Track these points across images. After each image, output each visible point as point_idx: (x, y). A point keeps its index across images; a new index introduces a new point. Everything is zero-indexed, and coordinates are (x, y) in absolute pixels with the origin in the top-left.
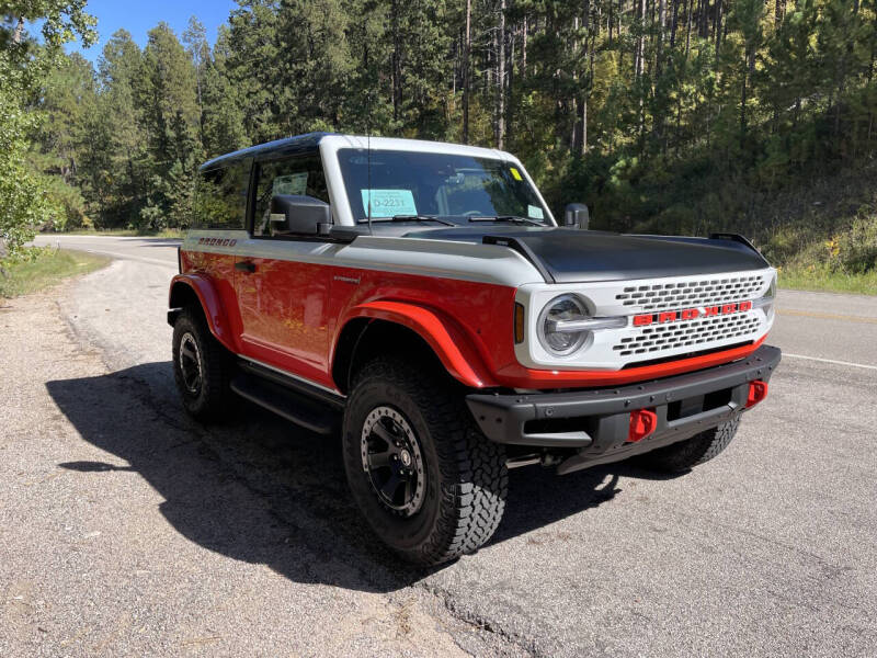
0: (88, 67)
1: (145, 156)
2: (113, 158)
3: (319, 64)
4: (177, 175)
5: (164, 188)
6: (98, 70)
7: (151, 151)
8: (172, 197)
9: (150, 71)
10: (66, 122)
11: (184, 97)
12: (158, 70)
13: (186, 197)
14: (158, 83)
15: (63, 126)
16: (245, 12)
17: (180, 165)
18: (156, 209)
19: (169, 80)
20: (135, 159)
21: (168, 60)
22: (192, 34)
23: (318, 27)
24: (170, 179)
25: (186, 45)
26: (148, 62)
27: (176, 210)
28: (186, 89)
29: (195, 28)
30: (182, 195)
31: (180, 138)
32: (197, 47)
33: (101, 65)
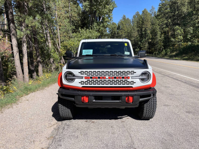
0: (130, 21)
1: (138, 38)
2: (131, 39)
3: (179, 12)
4: (143, 42)
5: (140, 45)
6: (131, 21)
7: (139, 37)
8: (142, 47)
9: (141, 19)
10: (124, 32)
11: (148, 24)
12: (143, 19)
13: (145, 46)
14: (143, 22)
15: (124, 33)
16: (163, 3)
17: (144, 39)
18: (138, 49)
19: (145, 21)
20: (136, 39)
21: (145, 17)
22: (152, 10)
23: (180, 3)
24: (142, 43)
25: (150, 12)
26: (141, 18)
27: (142, 49)
28: (148, 22)
29: (153, 8)
30: (144, 46)
31: (145, 33)
32: (153, 12)
33: (132, 20)
